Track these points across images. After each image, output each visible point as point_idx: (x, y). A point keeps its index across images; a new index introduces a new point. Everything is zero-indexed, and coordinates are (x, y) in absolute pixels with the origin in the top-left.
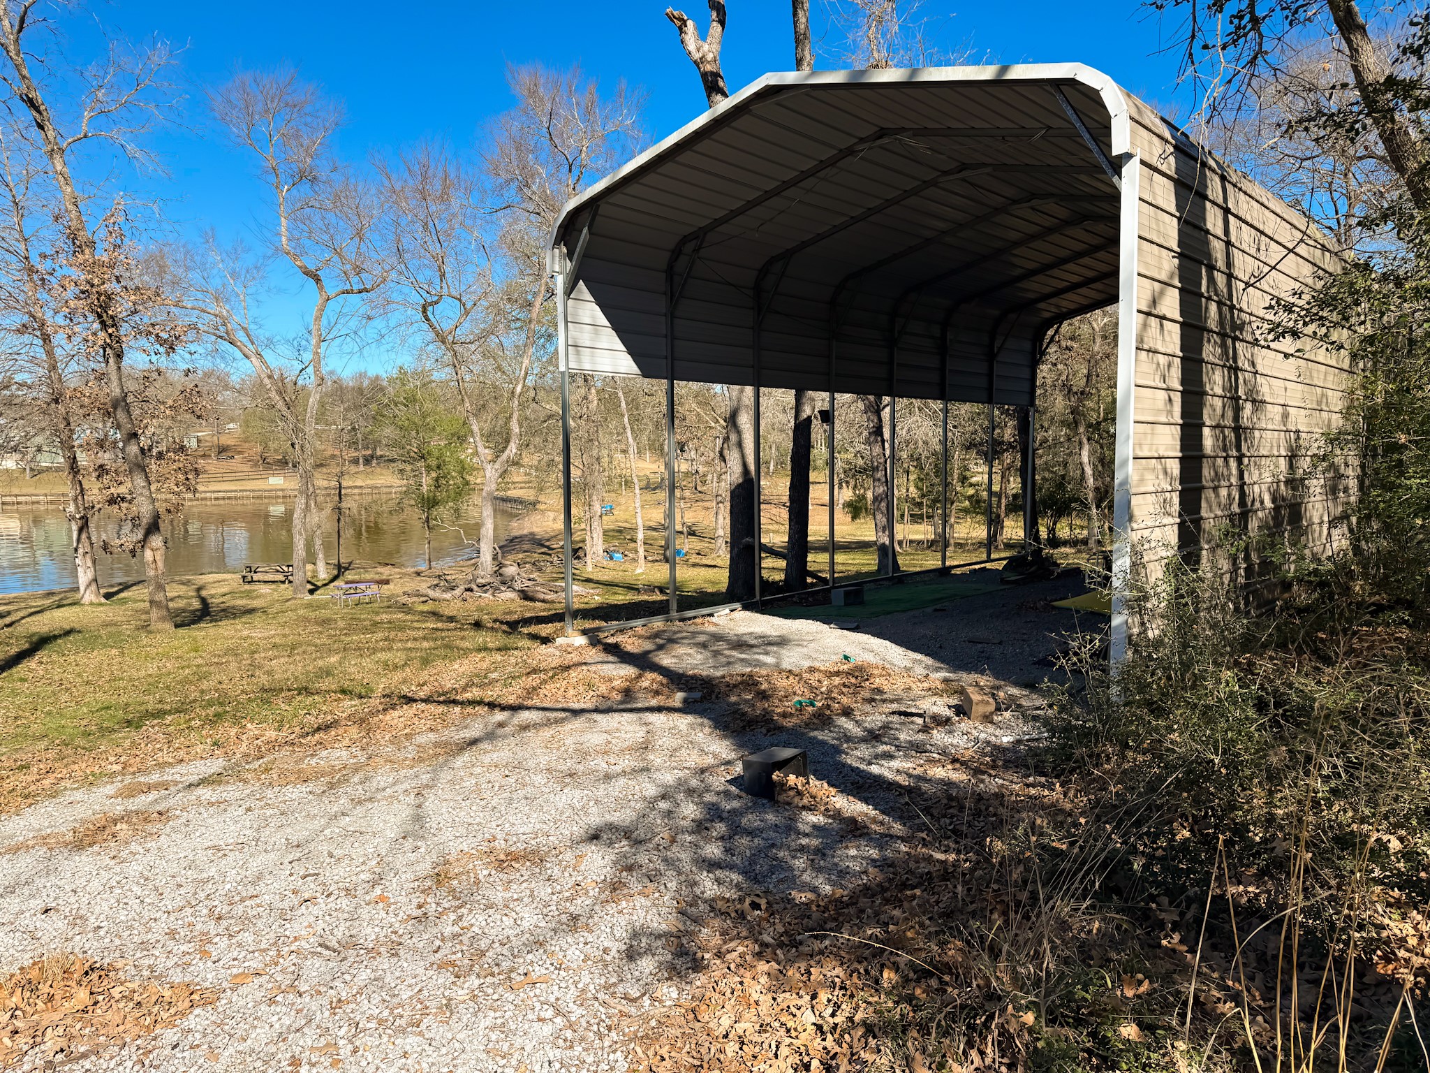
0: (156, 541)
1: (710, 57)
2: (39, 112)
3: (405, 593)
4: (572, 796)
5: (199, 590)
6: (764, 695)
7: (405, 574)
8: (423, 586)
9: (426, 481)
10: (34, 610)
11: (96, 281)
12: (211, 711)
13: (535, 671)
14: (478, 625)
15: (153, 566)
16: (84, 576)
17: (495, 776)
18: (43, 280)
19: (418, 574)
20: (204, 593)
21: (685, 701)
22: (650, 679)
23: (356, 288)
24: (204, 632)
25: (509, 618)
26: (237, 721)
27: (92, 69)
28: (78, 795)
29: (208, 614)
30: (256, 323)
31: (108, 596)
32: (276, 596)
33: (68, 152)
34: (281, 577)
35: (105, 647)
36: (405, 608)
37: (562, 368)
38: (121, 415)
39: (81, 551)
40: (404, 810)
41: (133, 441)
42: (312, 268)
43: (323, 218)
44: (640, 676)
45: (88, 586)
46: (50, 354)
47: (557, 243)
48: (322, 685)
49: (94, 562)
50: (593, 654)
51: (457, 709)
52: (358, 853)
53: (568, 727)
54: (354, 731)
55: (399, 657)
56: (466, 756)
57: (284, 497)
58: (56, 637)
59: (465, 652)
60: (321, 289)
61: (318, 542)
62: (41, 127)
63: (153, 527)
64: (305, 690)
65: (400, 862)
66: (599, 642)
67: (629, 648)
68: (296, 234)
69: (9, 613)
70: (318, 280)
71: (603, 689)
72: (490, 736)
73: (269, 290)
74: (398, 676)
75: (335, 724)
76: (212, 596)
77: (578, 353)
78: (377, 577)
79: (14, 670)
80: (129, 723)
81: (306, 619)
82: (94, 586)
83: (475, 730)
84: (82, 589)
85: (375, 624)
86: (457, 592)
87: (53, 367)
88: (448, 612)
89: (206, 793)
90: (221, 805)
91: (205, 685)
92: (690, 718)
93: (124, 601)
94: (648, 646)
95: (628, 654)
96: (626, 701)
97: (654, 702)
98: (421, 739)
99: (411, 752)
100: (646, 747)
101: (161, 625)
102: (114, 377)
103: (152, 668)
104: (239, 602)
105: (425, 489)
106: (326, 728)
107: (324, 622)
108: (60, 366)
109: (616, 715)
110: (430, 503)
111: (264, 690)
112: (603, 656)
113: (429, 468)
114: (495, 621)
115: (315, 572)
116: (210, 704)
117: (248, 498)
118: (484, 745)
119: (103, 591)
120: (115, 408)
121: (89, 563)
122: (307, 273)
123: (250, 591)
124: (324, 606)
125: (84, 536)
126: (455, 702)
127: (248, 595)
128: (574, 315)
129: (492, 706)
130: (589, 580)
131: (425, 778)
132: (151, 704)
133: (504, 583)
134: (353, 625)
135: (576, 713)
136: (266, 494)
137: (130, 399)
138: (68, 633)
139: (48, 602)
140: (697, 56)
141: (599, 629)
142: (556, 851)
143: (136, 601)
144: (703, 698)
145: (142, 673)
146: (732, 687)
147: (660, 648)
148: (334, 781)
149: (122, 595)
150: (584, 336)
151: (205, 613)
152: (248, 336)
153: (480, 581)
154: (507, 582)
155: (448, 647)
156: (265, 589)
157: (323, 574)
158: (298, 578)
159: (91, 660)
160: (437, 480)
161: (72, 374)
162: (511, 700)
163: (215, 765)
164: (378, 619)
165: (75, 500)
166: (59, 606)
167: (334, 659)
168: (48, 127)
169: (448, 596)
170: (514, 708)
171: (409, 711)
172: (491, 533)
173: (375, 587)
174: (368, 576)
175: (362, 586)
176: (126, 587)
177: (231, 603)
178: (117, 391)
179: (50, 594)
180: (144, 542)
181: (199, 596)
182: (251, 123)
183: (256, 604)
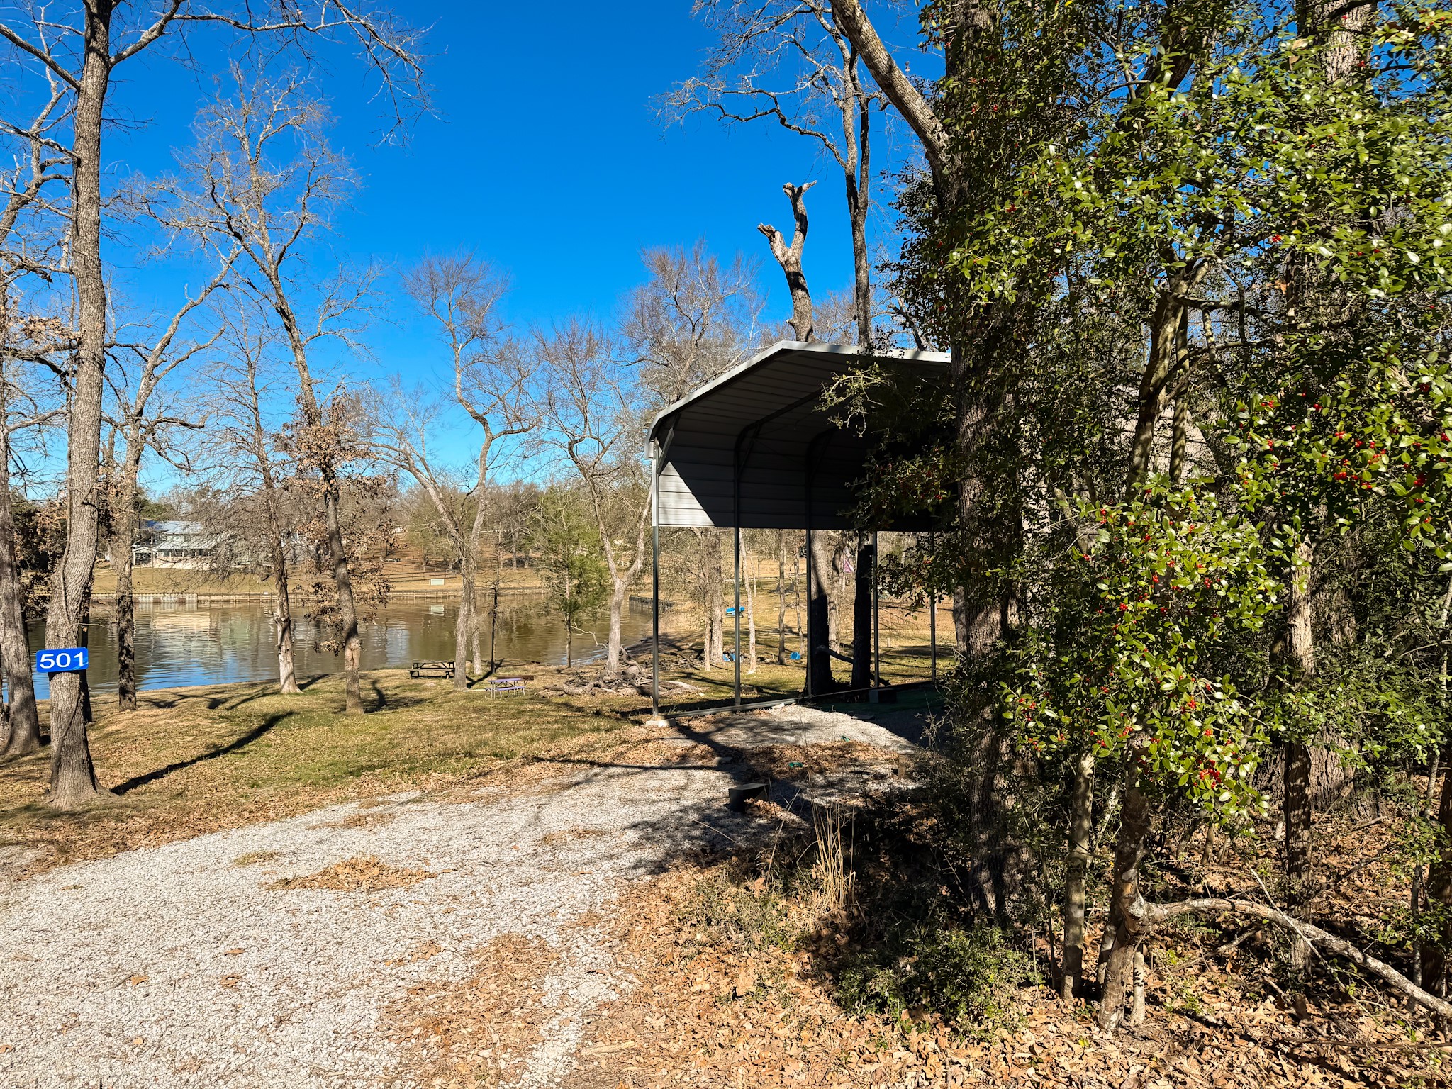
0: (355, 643)
1: (793, 260)
2: (289, 319)
3: (545, 688)
4: (630, 809)
5: (374, 683)
6: (774, 761)
7: (548, 671)
8: (560, 682)
9: (569, 586)
10: (244, 697)
11: (324, 446)
12: (406, 766)
13: (624, 742)
14: (598, 714)
15: (350, 665)
16: (285, 670)
17: (587, 800)
19: (559, 671)
20: (378, 686)
21: (720, 762)
22: (702, 748)
23: (515, 428)
24: (385, 716)
25: (624, 709)
26: (424, 771)
27: (326, 284)
28: (336, 807)
29: (385, 703)
30: (431, 454)
31: (301, 687)
32: (439, 689)
33: (307, 347)
34: (443, 673)
35: (318, 725)
36: (544, 700)
37: (654, 524)
38: (335, 545)
39: (283, 648)
40: (530, 813)
41: (343, 565)
42: (480, 412)
43: (491, 373)
44: (694, 747)
45: (287, 678)
47: (652, 438)
48: (481, 751)
49: (293, 659)
50: (670, 732)
51: (570, 765)
52: (503, 830)
53: (639, 777)
54: (502, 777)
55: (536, 734)
56: (571, 791)
57: (444, 597)
58: (282, 717)
59: (583, 732)
60: (487, 430)
61: (476, 642)
62: (289, 330)
63: (353, 632)
64: (470, 755)
65: (525, 835)
66: (677, 725)
67: (698, 730)
68: (468, 385)
69: (226, 700)
70: (485, 423)
71: (668, 754)
72: (588, 781)
73: (443, 426)
74: (535, 745)
75: (491, 772)
76: (387, 689)
77: (665, 513)
78: (524, 674)
79: (260, 739)
80: (352, 773)
81: (465, 708)
82: (292, 679)
83: (580, 777)
84: (282, 680)
85: (520, 712)
86: (587, 687)
88: (578, 704)
89: (414, 807)
90: (424, 812)
91: (398, 750)
92: (719, 773)
93: (315, 692)
94: (712, 728)
95: (696, 734)
96: (683, 762)
97: (699, 763)
98: (546, 782)
99: (538, 788)
100: (684, 788)
101: (354, 711)
102: (331, 516)
103: (357, 740)
104: (410, 694)
105: (567, 595)
106: (484, 775)
107: (480, 710)
109: (672, 771)
110: (571, 608)
111: (440, 754)
112: (677, 734)
113: (572, 576)
114: (612, 711)
115: (472, 668)
116: (404, 762)
117: (411, 598)
118: (584, 786)
119: (298, 682)
120: (330, 540)
121: (289, 659)
122: (477, 417)
123: (417, 685)
124: (480, 697)
125: (286, 636)
126: (569, 761)
127: (416, 688)
128: (664, 486)
129: (593, 764)
130: (704, 680)
131: (544, 800)
132: (364, 761)
133: (626, 680)
134: (503, 712)
135: (646, 769)
136: (428, 594)
137: (342, 532)
138: (291, 713)
139: (254, 691)
140: (783, 259)
141: (678, 716)
142: (611, 832)
143: (325, 692)
144: (733, 761)
145: (351, 743)
146: (754, 755)
147: (720, 730)
148: (489, 801)
149: (312, 687)
150: (671, 501)
151: (380, 703)
152: (425, 465)
153: (606, 678)
154: (627, 679)
155: (572, 728)
156: (431, 683)
157: (479, 671)
158: (459, 673)
159: (312, 733)
160: (579, 586)
162: (606, 760)
163: (416, 794)
164: (522, 708)
165: (281, 606)
166: (264, 695)
167: (489, 735)
168: (294, 330)
169: (580, 690)
170: (606, 766)
171: (538, 766)
172: (618, 637)
173: (521, 682)
174: (517, 673)
175: (511, 681)
176: (314, 680)
177: (403, 695)
178: (333, 527)
179: (253, 685)
180: (344, 644)
181: (375, 689)
182: (434, 298)
183: (424, 695)
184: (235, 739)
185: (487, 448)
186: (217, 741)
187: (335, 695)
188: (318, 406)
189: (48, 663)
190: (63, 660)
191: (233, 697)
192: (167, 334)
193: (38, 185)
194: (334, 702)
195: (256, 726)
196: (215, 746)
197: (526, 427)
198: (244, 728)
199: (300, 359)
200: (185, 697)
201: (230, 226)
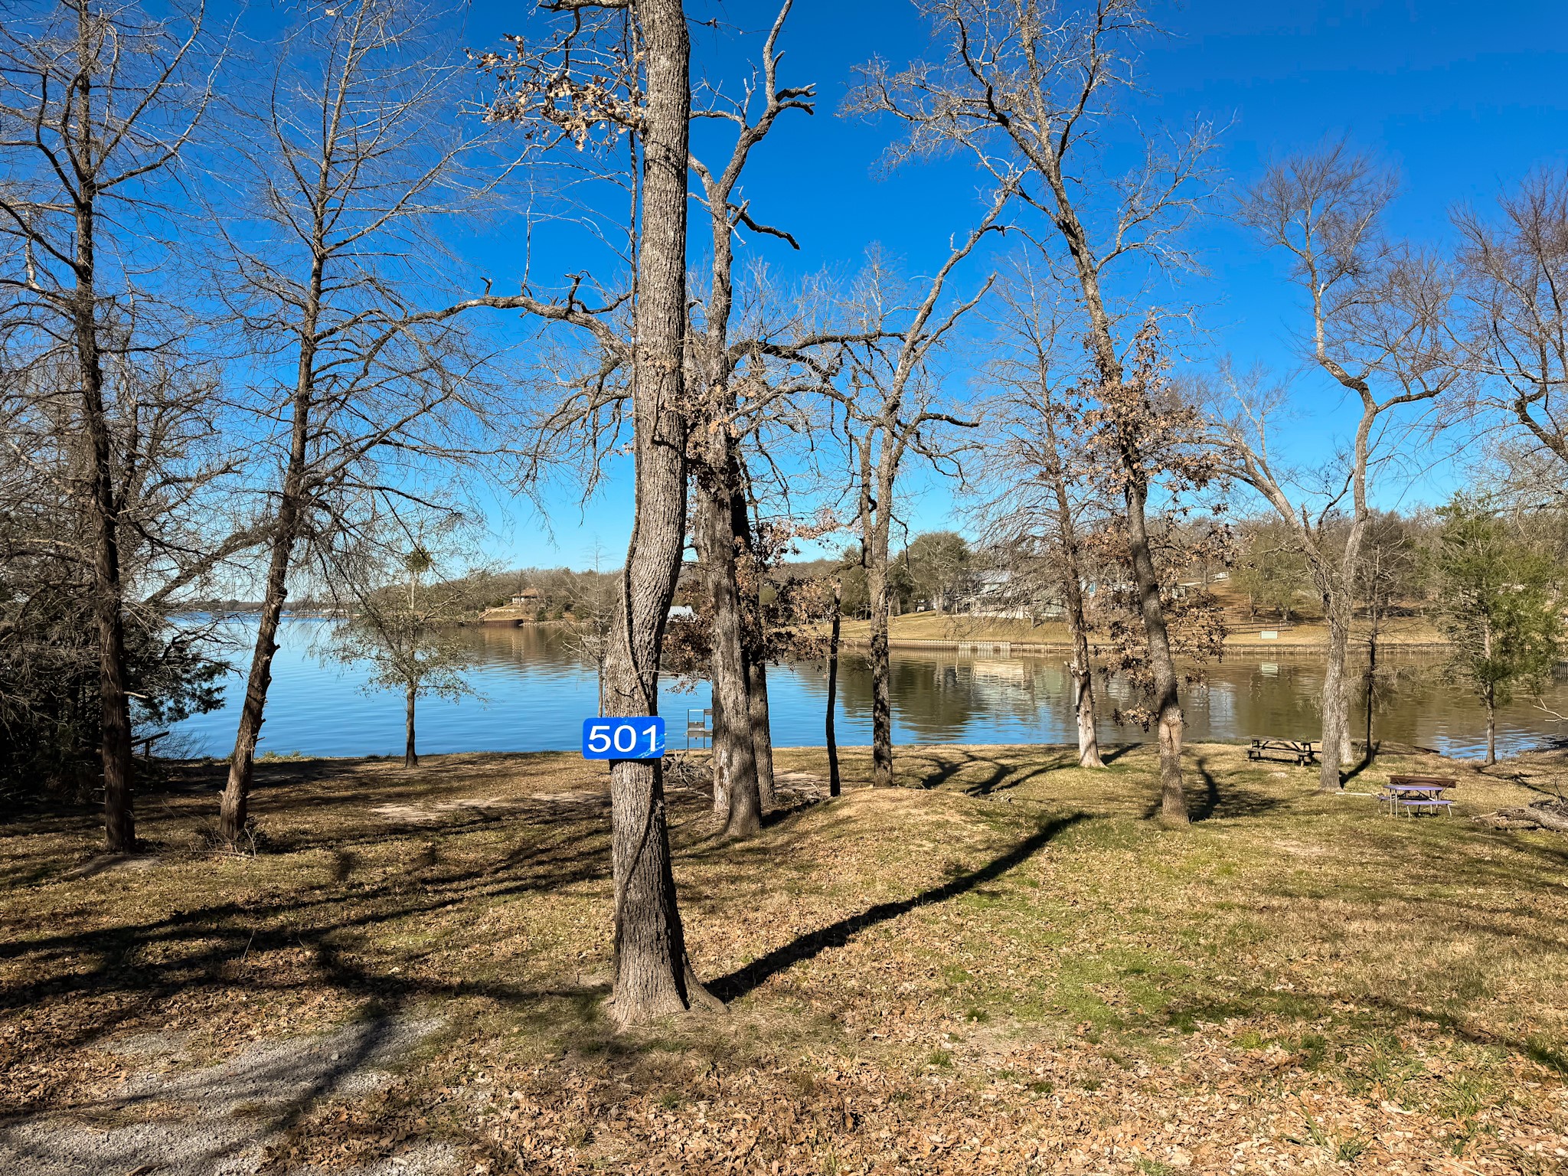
0: (1173, 715)
2: (1075, 237)
5: (1201, 762)
9: (1490, 641)
10: (1037, 768)
11: (1124, 410)
15: (1168, 745)
16: (1084, 737)
18: (1069, 416)
19: (1478, 770)
20: (1206, 767)
23: (1414, 393)
24: (1224, 833)
27: (1129, 177)
29: (1218, 803)
30: (1275, 454)
31: (1106, 759)
32: (1294, 783)
33: (1100, 273)
34: (1296, 757)
35: (1118, 846)
38: (1141, 565)
39: (1082, 709)
41: (1153, 594)
42: (1354, 374)
45: (1088, 748)
46: (1063, 503)
49: (1094, 723)
57: (1278, 653)
58: (1066, 823)
60: (1367, 400)
62: (1075, 252)
63: (1171, 698)
69: (1015, 769)
70: (1363, 389)
76: (1218, 774)
79: (1024, 865)
82: (1093, 749)
84: (1082, 749)
87: (1066, 518)
93: (1122, 769)
101: (1174, 814)
102: (1136, 520)
104: (1252, 787)
105: (1487, 655)
108: (1072, 516)
110: (1495, 673)
113: (1495, 626)
117: (1238, 654)
119: (1101, 752)
120: (1135, 557)
121: (1090, 724)
122: (1349, 383)
123: (1262, 773)
124: (1362, 806)
125: (1086, 694)
127: (1260, 778)
136: (1258, 650)
137: (1152, 545)
138: (1078, 817)
139: (1049, 759)
143: (1135, 770)
149: (1120, 760)
152: (1266, 469)
156: (1279, 772)
157: (1348, 758)
158: (1327, 766)
160: (1505, 642)
161: (1084, 523)
165: (1079, 655)
166: (1061, 767)
168: (1083, 250)
174: (1406, 766)
176: (1123, 751)
177: (1241, 787)
178: (1139, 536)
179: (1050, 750)
180: (1159, 715)
181: (1203, 772)
182: (1285, 218)
183: (1274, 792)
184: (987, 857)
185: (1367, 426)
186: (963, 858)
187: (1148, 776)
188: (1116, 361)
189: (600, 743)
190: (625, 739)
191: (1024, 766)
192: (929, 300)
193: (772, 115)
194: (1148, 787)
195: (1025, 835)
196: (959, 868)
197: (1431, 388)
198: (1008, 837)
199: (1091, 292)
200: (973, 759)
201: (991, 106)
